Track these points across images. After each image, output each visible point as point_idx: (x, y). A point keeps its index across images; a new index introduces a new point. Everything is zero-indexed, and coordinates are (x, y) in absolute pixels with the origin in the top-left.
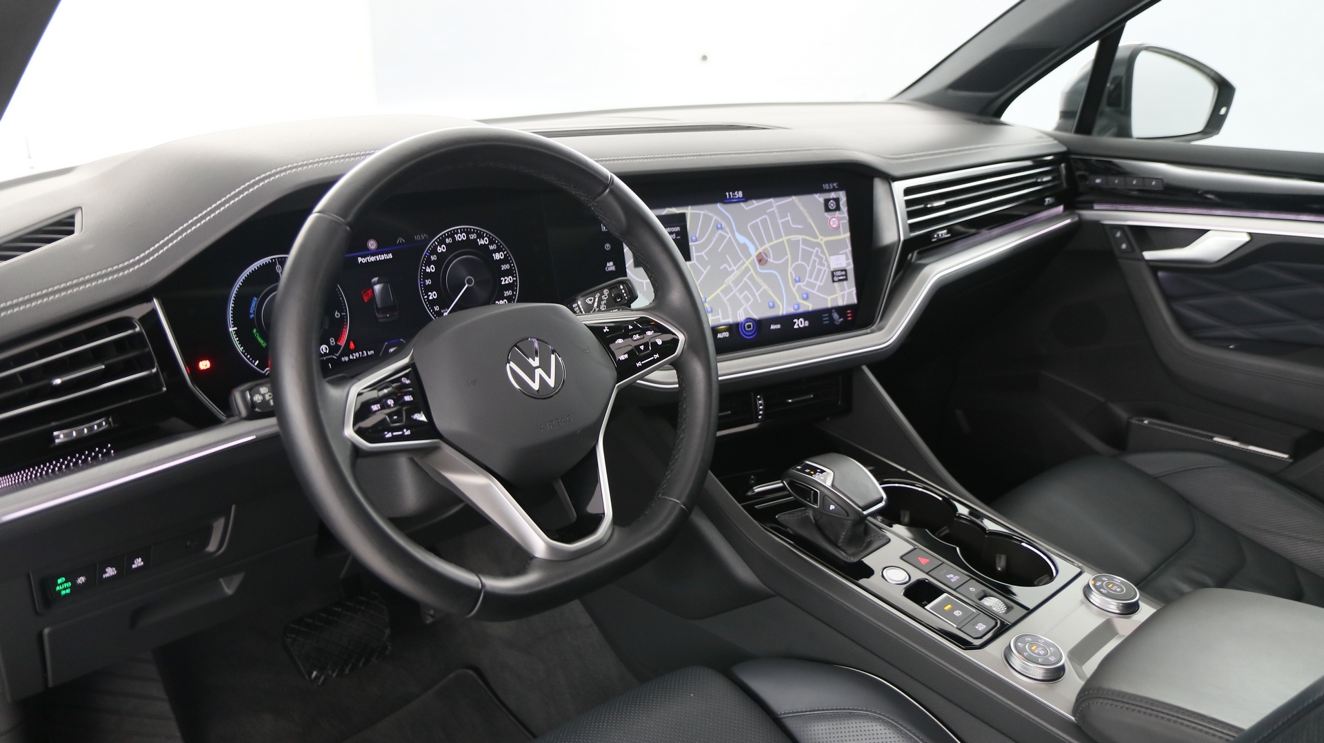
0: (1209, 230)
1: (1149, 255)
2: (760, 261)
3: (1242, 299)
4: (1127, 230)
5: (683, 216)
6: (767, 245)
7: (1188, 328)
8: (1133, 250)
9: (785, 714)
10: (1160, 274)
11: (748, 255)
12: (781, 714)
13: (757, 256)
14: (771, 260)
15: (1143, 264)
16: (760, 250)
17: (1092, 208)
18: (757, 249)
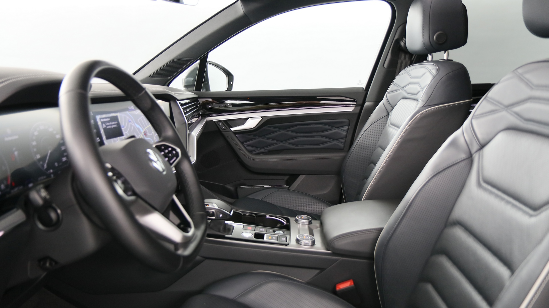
0: (248, 118)
1: (232, 129)
2: (145, 134)
3: (261, 139)
4: (223, 122)
5: (117, 117)
6: (146, 128)
7: (250, 152)
8: (227, 128)
9: (235, 297)
10: (237, 135)
11: (141, 133)
12: (234, 298)
13: (144, 132)
14: (148, 134)
15: (231, 132)
16: (144, 130)
17: (209, 117)
18: (143, 130)
